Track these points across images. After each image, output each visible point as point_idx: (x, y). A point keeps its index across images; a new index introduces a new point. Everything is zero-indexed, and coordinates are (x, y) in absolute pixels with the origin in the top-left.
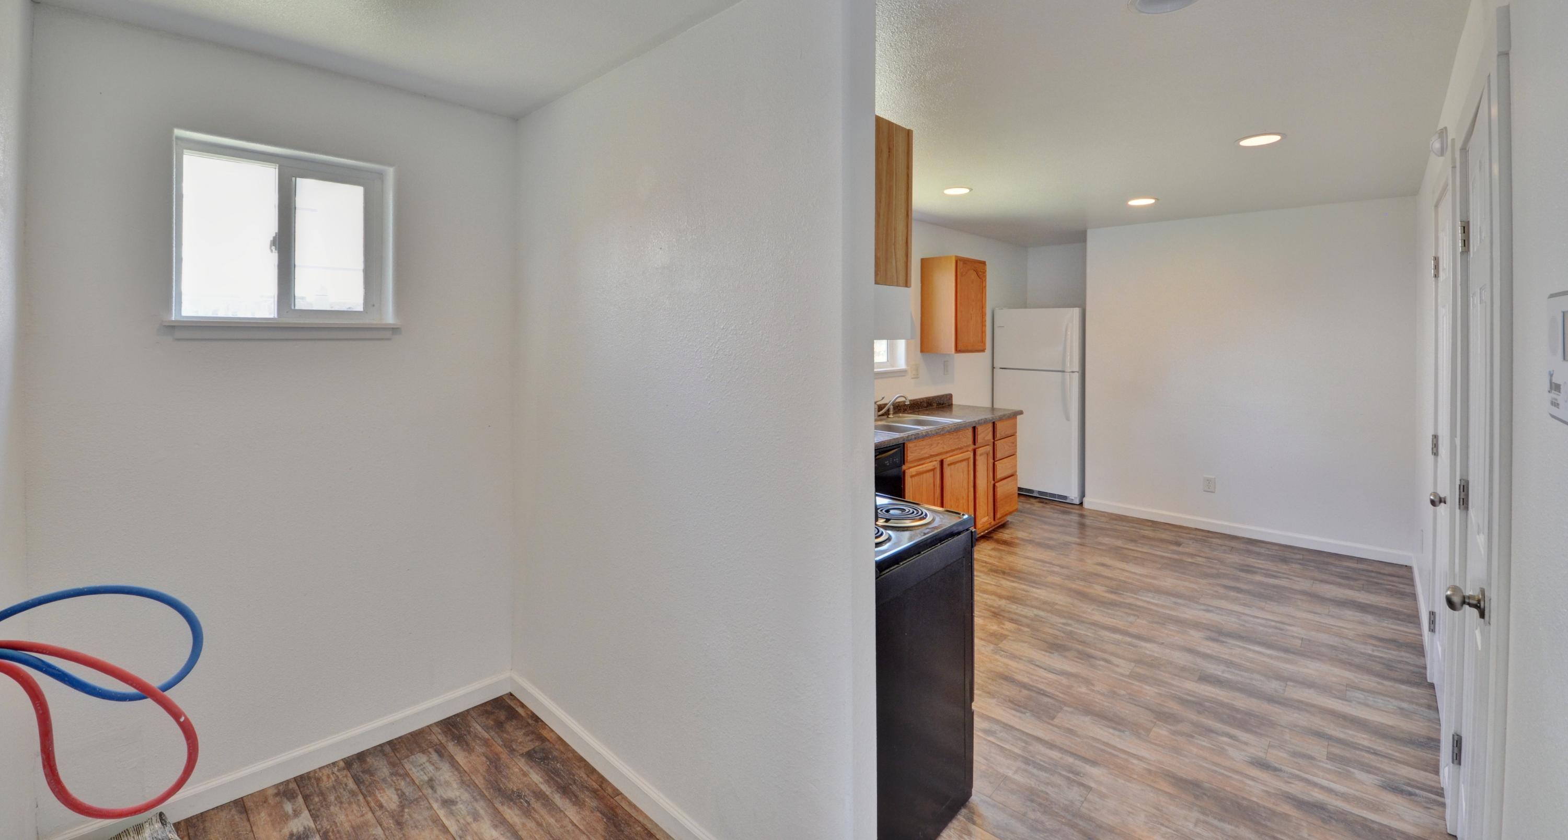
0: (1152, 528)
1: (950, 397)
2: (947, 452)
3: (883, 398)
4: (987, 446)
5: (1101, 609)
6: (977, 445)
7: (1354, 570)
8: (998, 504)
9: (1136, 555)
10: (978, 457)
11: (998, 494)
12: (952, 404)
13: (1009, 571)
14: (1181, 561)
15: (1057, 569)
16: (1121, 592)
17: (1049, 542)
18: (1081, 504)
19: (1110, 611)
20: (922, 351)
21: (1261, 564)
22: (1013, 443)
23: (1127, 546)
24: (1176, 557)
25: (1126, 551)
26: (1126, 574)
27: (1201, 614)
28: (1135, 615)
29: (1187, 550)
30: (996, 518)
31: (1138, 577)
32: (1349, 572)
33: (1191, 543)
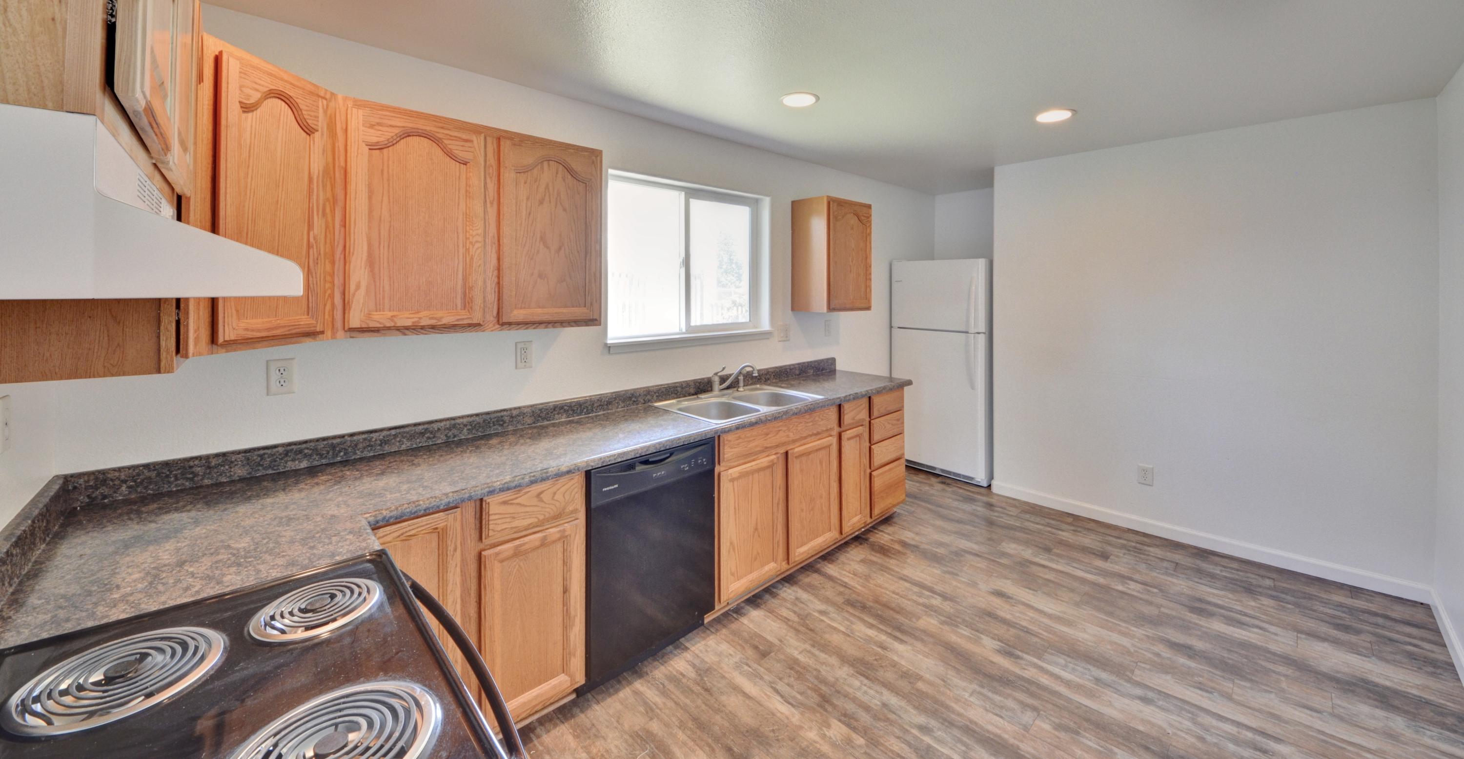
0: (1072, 528)
1: (833, 361)
2: (794, 441)
3: (724, 369)
4: (861, 428)
5: (985, 691)
6: (843, 428)
7: (1351, 610)
8: (876, 498)
9: (1047, 577)
10: (845, 443)
11: (876, 485)
12: (835, 370)
13: (871, 604)
14: (1106, 589)
15: (936, 601)
16: (1020, 653)
17: (937, 550)
18: (989, 486)
19: (997, 698)
20: (793, 309)
21: (1217, 595)
22: (898, 420)
23: (1037, 560)
24: (1101, 580)
25: (1034, 569)
26: (1031, 614)
27: (1136, 707)
28: (1035, 709)
29: (1117, 568)
30: (873, 515)
31: (1046, 620)
32: (1344, 615)
33: (1122, 555)
